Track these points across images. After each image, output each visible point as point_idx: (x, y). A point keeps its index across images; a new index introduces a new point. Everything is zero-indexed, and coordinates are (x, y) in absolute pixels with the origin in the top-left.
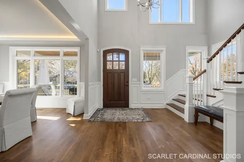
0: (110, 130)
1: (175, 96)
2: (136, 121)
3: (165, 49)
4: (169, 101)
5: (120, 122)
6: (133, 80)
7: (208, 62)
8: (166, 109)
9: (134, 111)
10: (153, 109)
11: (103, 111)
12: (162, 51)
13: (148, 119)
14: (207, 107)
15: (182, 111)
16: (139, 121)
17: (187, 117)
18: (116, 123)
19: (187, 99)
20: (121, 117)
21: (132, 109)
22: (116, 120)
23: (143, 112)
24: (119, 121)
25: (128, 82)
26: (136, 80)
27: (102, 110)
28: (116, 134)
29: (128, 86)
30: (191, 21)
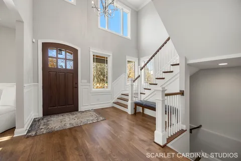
0: (66, 138)
1: (119, 96)
2: (91, 122)
3: (111, 54)
4: (115, 100)
5: (75, 127)
6: (83, 81)
7: (141, 70)
8: (113, 107)
9: (85, 113)
10: (103, 109)
11: (45, 121)
12: (109, 56)
13: (101, 118)
14: (141, 101)
15: (126, 106)
16: (94, 121)
17: (129, 111)
18: (70, 129)
19: (129, 98)
20: (73, 122)
21: (83, 112)
22: (68, 126)
23: (94, 113)
24: (72, 126)
25: (77, 83)
26: (86, 81)
27: (42, 119)
28: (75, 139)
29: (77, 87)
30: (129, 36)
